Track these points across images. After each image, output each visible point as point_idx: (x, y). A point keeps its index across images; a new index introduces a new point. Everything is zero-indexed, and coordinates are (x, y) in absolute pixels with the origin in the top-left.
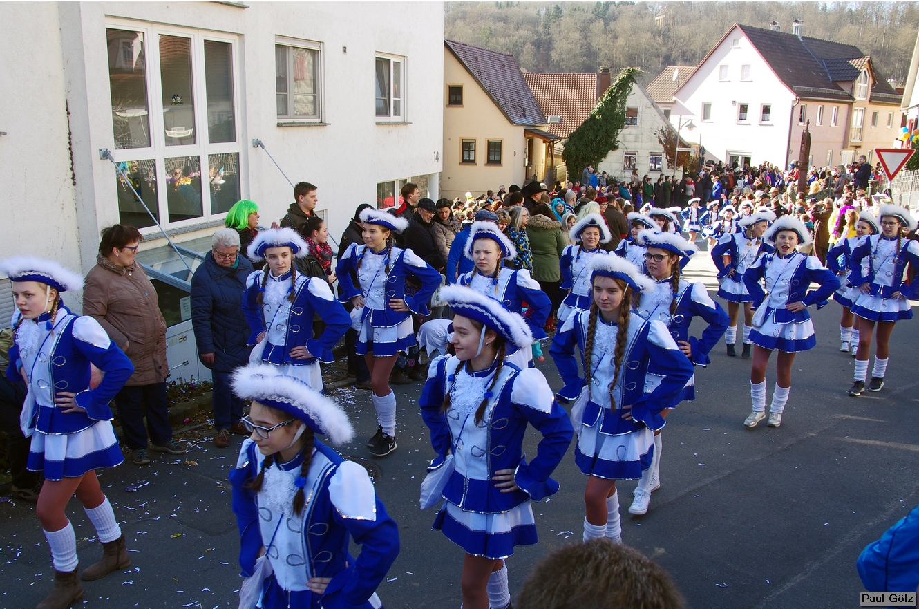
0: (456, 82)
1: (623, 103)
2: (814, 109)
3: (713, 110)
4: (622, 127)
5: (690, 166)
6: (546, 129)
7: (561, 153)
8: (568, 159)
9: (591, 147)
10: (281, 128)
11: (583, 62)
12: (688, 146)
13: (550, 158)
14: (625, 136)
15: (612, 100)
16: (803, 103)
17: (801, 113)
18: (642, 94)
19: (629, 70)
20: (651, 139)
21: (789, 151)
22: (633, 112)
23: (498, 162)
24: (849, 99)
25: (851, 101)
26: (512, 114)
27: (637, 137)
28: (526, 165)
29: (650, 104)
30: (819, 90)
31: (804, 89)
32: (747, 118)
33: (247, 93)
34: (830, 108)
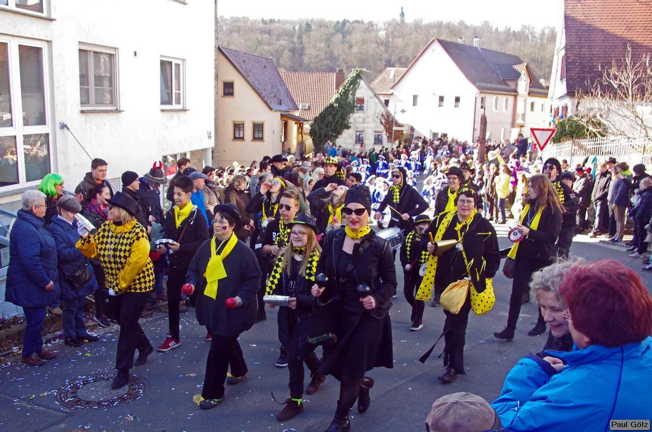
0: (228, 79)
1: (354, 94)
2: (491, 99)
3: (419, 100)
4: (353, 112)
5: (404, 140)
6: (297, 114)
7: (308, 132)
8: (314, 137)
9: (331, 127)
10: (84, 115)
11: (328, 64)
12: (402, 126)
13: (300, 136)
14: (355, 118)
15: (346, 93)
16: (483, 95)
17: (482, 102)
18: (367, 88)
19: (357, 71)
20: (375, 120)
21: (474, 130)
22: (361, 101)
23: (261, 139)
24: (515, 93)
25: (516, 94)
26: (271, 102)
27: (364, 119)
28: (283, 140)
29: (373, 95)
30: (494, 86)
31: (483, 85)
32: (444, 105)
33: (55, 87)
34: (502, 99)
